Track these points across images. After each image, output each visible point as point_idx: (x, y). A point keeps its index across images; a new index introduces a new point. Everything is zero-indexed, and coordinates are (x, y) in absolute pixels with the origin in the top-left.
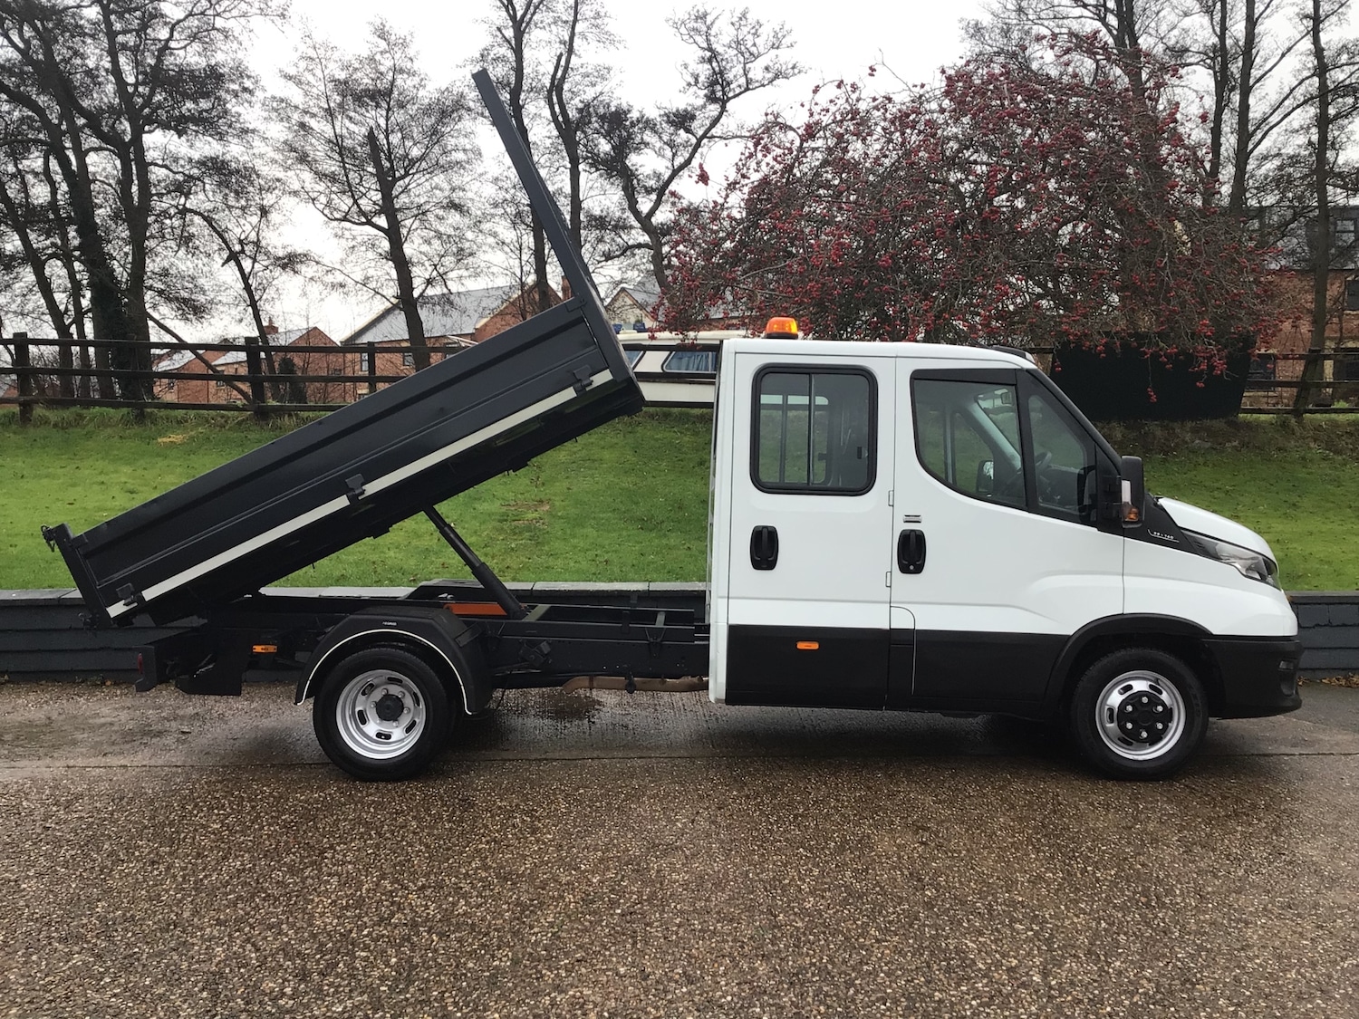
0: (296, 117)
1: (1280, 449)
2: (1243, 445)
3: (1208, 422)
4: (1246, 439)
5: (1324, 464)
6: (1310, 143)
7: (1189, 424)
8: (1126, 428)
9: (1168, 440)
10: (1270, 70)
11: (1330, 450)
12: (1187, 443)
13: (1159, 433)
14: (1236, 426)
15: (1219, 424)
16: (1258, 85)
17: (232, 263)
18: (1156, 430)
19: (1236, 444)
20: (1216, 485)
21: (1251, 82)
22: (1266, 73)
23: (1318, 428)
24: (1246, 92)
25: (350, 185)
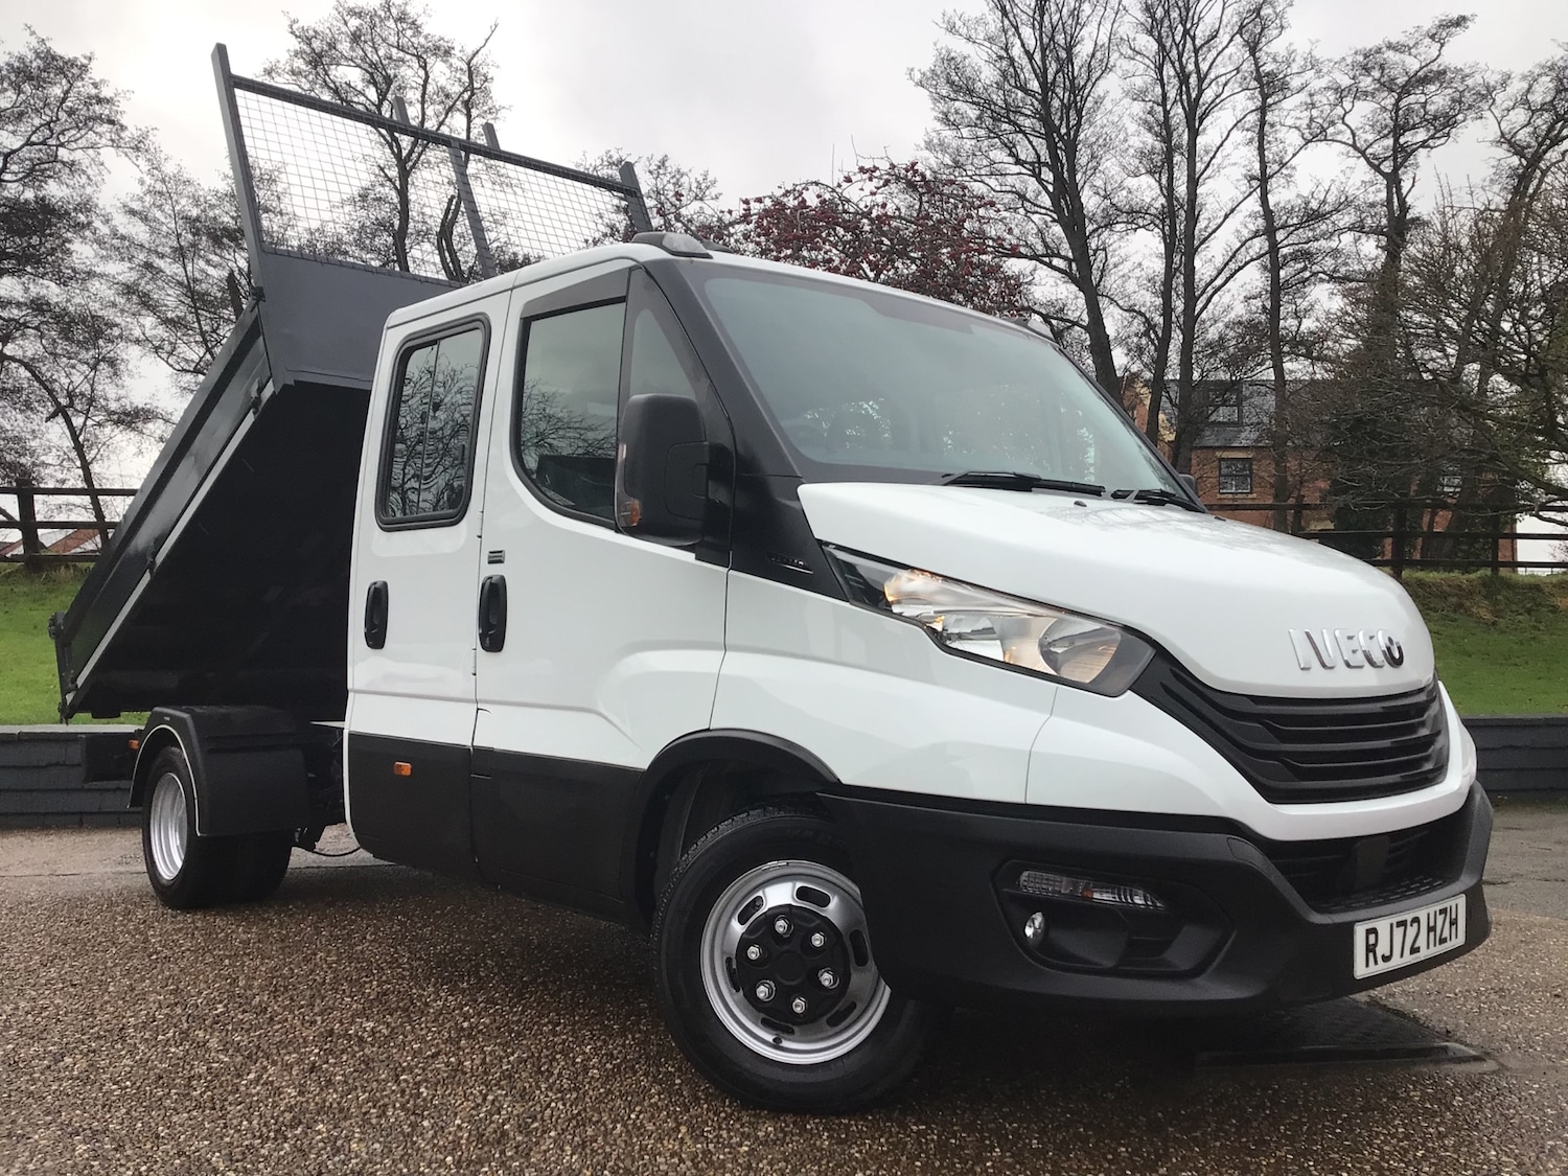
0: (142, 257)
6: (1264, 309)
10: (1214, 231)
16: (1203, 246)
17: (60, 419)
21: (1196, 243)
22: (1211, 234)
24: (1191, 253)
25: (202, 333)
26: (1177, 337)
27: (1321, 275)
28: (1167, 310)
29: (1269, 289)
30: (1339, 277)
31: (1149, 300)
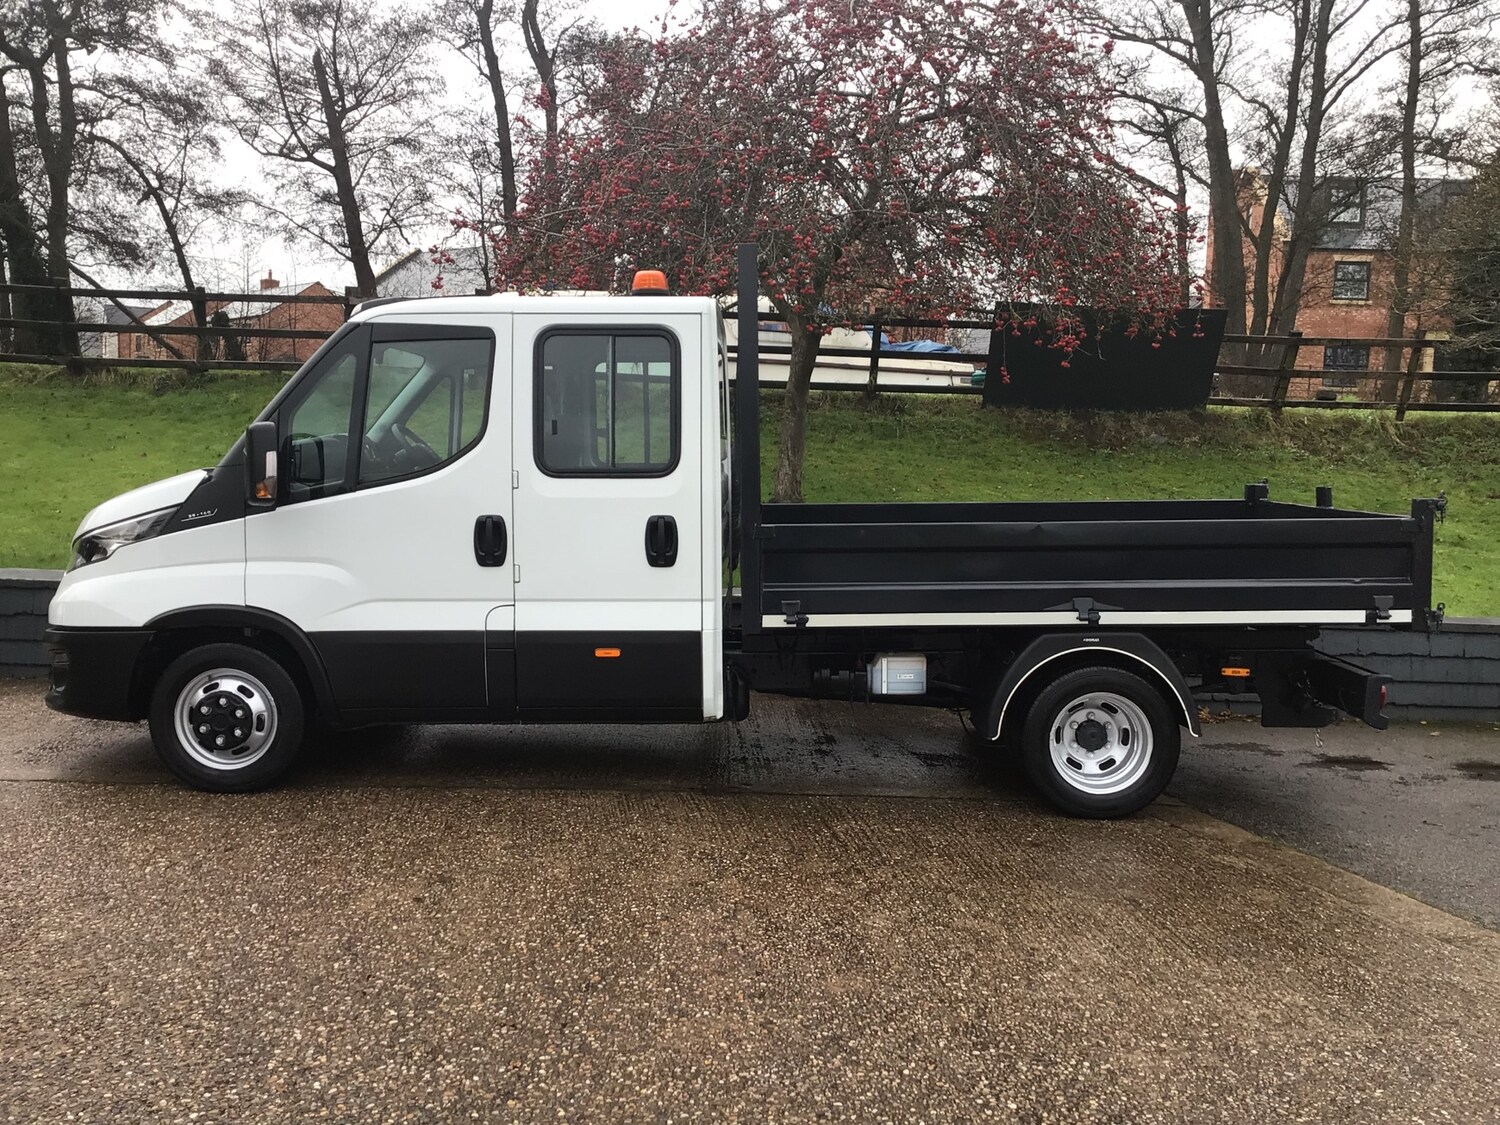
0: (226, 35)
1: (1247, 447)
2: (1204, 439)
3: (1169, 413)
4: (1209, 435)
5: (1294, 466)
6: (1400, 103)
7: (1149, 415)
8: (1074, 417)
9: (1120, 433)
10: (1351, 16)
11: (1307, 450)
12: (1141, 437)
13: (1110, 423)
14: (1202, 419)
15: (1180, 416)
16: (1338, 33)
17: (153, 201)
18: (1108, 421)
19: (1196, 439)
20: (1164, 486)
21: (1331, 28)
22: (1347, 20)
23: (1299, 424)
24: (1323, 39)
25: (288, 116)
26: (1301, 134)
27: (1466, 67)
28: (1293, 102)
29: (1407, 81)
30: (1485, 70)
31: (1273, 91)
